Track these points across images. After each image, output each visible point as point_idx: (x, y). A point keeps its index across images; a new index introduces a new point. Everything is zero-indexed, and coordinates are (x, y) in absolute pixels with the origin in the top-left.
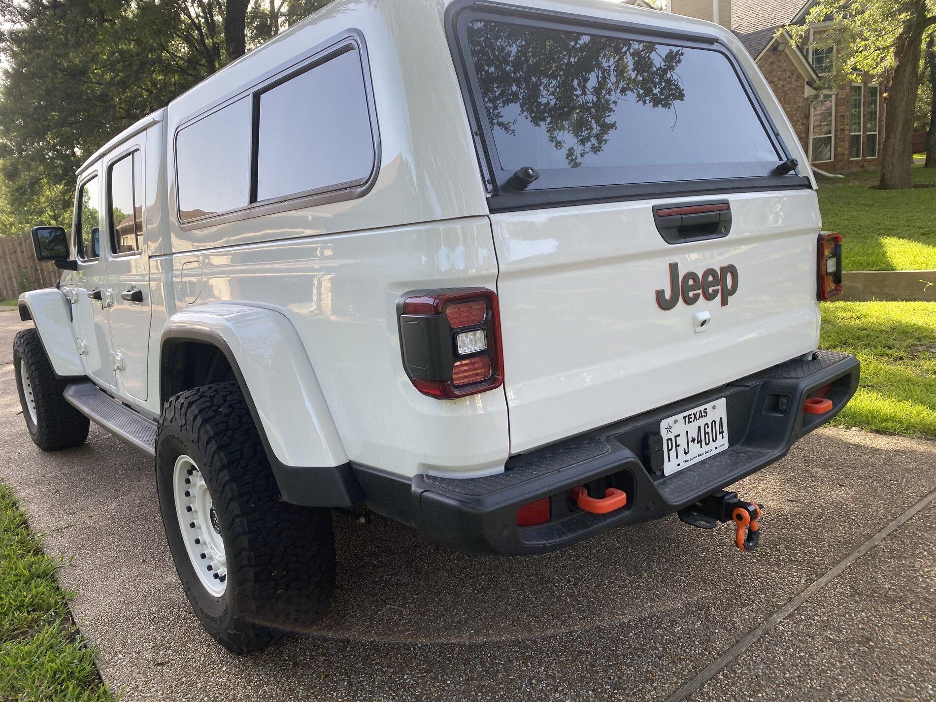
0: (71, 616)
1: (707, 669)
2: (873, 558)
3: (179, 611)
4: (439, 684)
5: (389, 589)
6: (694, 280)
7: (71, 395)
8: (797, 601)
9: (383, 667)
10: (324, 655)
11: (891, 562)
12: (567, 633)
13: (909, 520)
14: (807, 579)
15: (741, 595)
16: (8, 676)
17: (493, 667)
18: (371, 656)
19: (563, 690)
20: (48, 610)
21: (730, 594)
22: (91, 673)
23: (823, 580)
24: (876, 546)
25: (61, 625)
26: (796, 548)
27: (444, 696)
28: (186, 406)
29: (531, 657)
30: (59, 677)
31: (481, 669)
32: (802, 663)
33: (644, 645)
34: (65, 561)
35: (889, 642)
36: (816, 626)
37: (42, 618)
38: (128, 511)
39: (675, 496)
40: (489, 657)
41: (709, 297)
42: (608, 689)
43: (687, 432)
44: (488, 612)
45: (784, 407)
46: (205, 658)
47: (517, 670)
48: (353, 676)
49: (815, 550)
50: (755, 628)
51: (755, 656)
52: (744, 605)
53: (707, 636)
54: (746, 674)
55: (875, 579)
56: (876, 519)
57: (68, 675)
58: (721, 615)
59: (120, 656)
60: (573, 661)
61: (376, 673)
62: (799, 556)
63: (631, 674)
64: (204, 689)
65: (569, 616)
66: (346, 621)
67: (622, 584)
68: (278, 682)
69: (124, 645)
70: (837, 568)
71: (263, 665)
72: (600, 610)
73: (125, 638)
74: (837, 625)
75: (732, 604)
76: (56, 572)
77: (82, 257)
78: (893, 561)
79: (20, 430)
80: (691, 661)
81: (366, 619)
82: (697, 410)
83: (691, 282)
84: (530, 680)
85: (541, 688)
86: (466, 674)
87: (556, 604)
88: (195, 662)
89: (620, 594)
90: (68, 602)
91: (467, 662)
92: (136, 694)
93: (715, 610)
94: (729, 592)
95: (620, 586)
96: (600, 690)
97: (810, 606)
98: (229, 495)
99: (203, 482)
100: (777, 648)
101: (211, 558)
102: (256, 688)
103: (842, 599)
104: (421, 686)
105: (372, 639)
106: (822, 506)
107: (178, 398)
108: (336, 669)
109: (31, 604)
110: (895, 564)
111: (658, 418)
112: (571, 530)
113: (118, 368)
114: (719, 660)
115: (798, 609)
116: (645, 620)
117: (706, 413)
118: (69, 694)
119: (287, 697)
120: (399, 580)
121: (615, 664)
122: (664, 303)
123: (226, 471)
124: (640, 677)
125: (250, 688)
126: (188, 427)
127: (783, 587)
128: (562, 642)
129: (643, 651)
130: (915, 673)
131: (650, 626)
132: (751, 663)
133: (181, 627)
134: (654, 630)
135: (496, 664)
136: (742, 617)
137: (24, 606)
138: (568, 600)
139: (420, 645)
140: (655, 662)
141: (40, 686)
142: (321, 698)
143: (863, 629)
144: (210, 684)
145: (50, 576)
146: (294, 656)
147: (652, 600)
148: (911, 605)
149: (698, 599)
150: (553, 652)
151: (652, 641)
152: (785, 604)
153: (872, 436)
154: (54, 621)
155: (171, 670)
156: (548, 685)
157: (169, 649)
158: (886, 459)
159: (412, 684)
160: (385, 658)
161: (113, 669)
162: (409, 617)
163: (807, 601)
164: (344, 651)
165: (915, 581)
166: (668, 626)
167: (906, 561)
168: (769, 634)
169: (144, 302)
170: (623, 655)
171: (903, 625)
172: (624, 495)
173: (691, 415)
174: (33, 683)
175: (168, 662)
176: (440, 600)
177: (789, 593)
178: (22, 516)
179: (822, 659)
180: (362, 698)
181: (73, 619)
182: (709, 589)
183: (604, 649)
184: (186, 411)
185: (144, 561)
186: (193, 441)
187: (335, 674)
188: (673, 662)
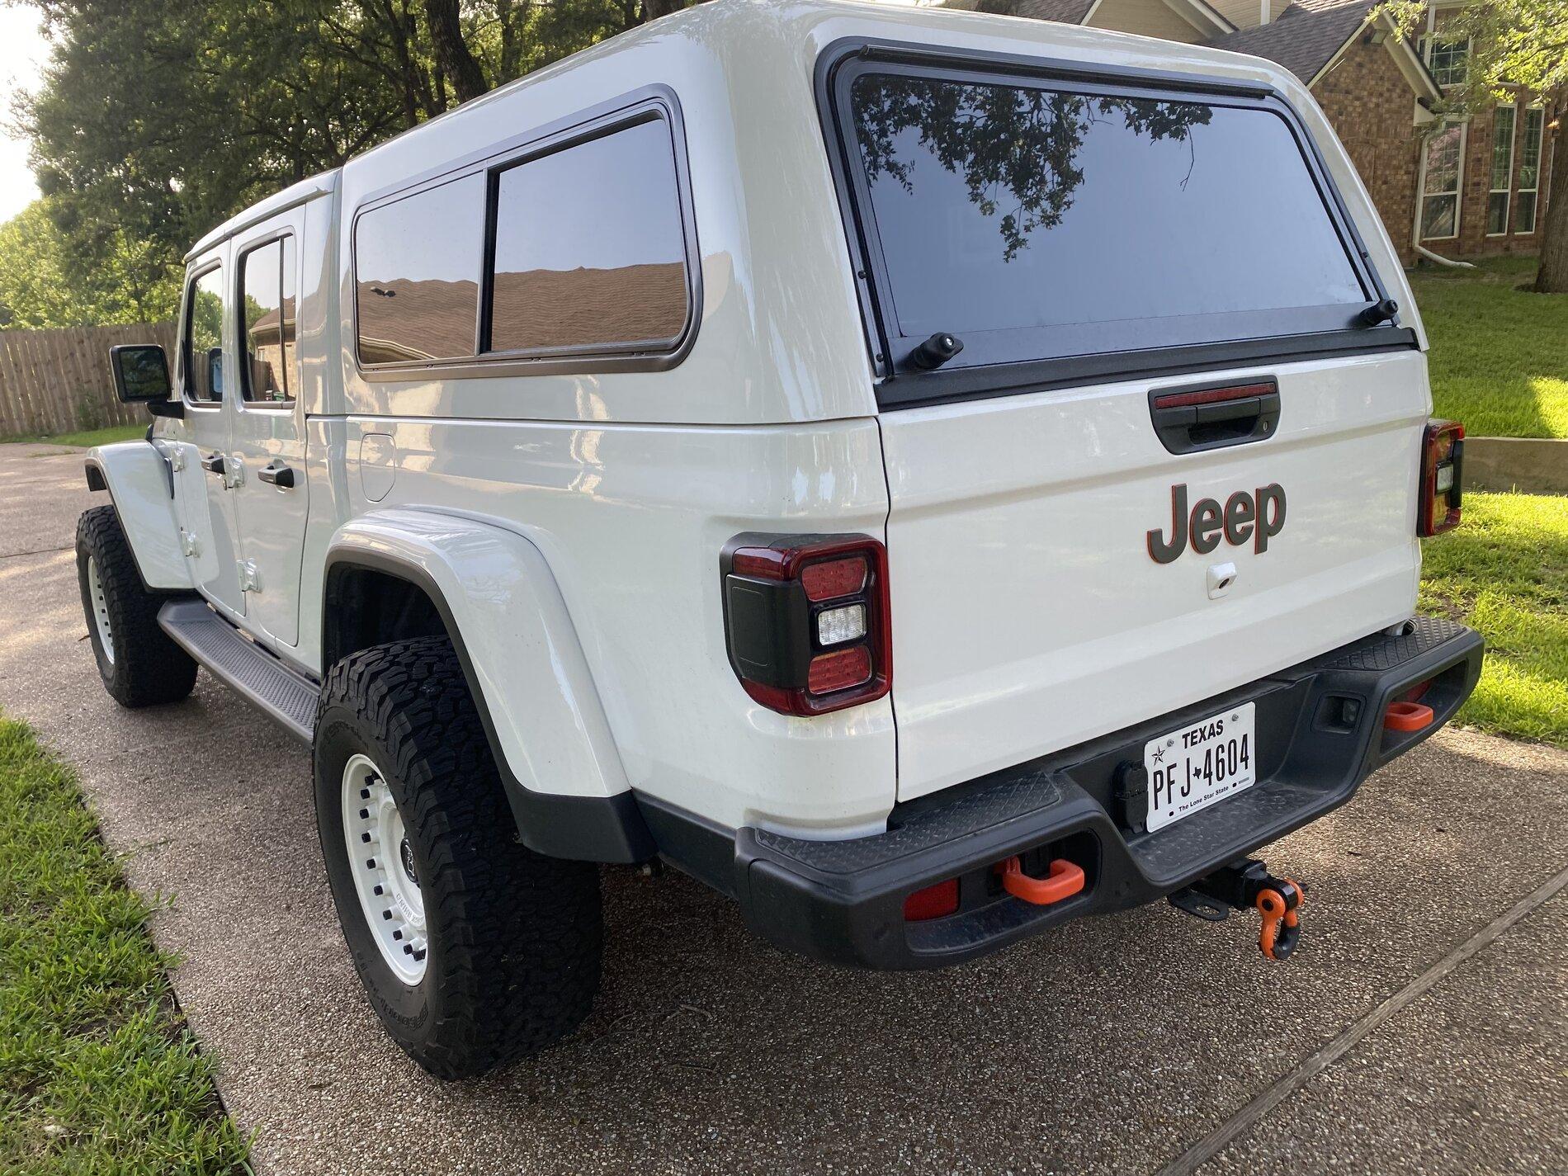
0: (174, 997)
1: (1201, 1142)
2: (1488, 964)
3: (346, 996)
4: (764, 1145)
5: (686, 977)
6: (1212, 512)
7: (169, 619)
8: (1356, 1032)
9: (674, 1110)
10: (577, 1084)
11: (1516, 971)
12: (975, 1068)
13: (1551, 897)
14: (1375, 995)
15: (1263, 1017)
16: (76, 1094)
17: (852, 1121)
18: (654, 1092)
19: (964, 1167)
20: (137, 985)
21: (1244, 1015)
22: (208, 1096)
23: (1401, 997)
24: (1493, 941)
25: (158, 1010)
26: (1358, 938)
27: (773, 1166)
28: (368, 679)
29: (914, 1106)
30: (157, 1102)
31: (832, 1124)
32: (1359, 1141)
33: (1098, 1096)
34: (163, 900)
35: (1505, 1112)
36: (1386, 1078)
37: (128, 998)
38: (262, 819)
39: (1162, 871)
40: (846, 1103)
41: (1235, 539)
42: (1038, 1168)
43: (1188, 760)
44: (845, 1025)
45: (1352, 718)
46: (388, 1079)
47: (891, 1128)
48: (625, 1124)
49: (1391, 943)
50: (1284, 1077)
51: (1282, 1126)
52: (1267, 1035)
53: (1205, 1085)
54: (1266, 1156)
55: (1488, 1000)
56: (1496, 893)
57: (171, 1098)
58: (1229, 1050)
59: (253, 1069)
60: (983, 1118)
61: (662, 1121)
62: (1363, 954)
63: (1076, 1144)
64: (386, 1132)
65: (978, 1039)
66: (615, 1029)
67: (1067, 987)
68: (505, 1127)
69: (259, 1051)
70: (1424, 977)
71: (482, 1098)
72: (1030, 1031)
73: (260, 1038)
74: (1420, 1078)
75: (1248, 1033)
76: (148, 920)
77: (193, 397)
78: (1519, 969)
79: (86, 668)
80: (1176, 1128)
81: (647, 1027)
82: (1207, 723)
83: (1207, 516)
84: (912, 1146)
85: (929, 1160)
86: (808, 1131)
87: (956, 1017)
88: (372, 1085)
89: (1063, 1005)
90: (169, 973)
91: (809, 1110)
92: (279, 1136)
93: (1219, 1041)
94: (1243, 1011)
95: (1063, 991)
96: (1025, 1170)
97: (1376, 1043)
98: (436, 831)
99: (391, 799)
100: (1318, 1114)
101: (400, 919)
102: (472, 1135)
103: (1431, 1033)
104: (735, 1146)
105: (656, 1062)
106: (1405, 865)
107: (353, 662)
108: (598, 1110)
109: (110, 974)
110: (1522, 975)
111: (1141, 737)
112: (991, 929)
113: (250, 588)
114: (1222, 1129)
115: (1356, 1046)
116: (1102, 1052)
117: (1221, 728)
118: (173, 1132)
119: (519, 1153)
120: (701, 962)
121: (1050, 1126)
122: (1161, 552)
123: (431, 791)
124: (1091, 1151)
125: (460, 1135)
126: (371, 714)
127: (1333, 1007)
128: (966, 1083)
129: (1097, 1106)
130: (1544, 1167)
131: (1110, 1064)
132: (1275, 1136)
133: (350, 1024)
134: (1116, 1071)
135: (857, 1115)
136: (1264, 1055)
137: (98, 976)
138: (978, 1010)
139: (733, 1077)
140: (1116, 1125)
141: (128, 1115)
142: (574, 1159)
143: (1463, 1087)
144: (397, 1124)
145: (137, 926)
146: (530, 1085)
147: (1115, 1017)
148: (1545, 1049)
149: (1191, 1019)
150: (950, 1099)
151: (1113, 1090)
152: (1334, 1038)
153: (1497, 743)
154: (147, 1004)
155: (333, 1097)
156: (941, 1156)
157: (331, 1062)
158: (1518, 787)
159: (721, 1142)
160: (676, 1096)
161: (242, 1091)
162: (716, 1027)
163: (1373, 1033)
164: (612, 1080)
165: (1554, 1008)
166: (1139, 1065)
167: (1541, 971)
168: (1305, 1088)
169: (296, 487)
170: (1065, 1111)
171: (1529, 1084)
172: (1082, 874)
173: (1196, 731)
174: (117, 1109)
175: (330, 1084)
176: (768, 1001)
177: (1343, 1018)
178: (92, 819)
179: (1393, 1136)
180: (639, 1162)
181: (176, 1002)
182: (1211, 1004)
183: (1035, 1098)
184: (368, 687)
185: (288, 908)
186: (378, 738)
187: (596, 1120)
188: (1147, 1128)
